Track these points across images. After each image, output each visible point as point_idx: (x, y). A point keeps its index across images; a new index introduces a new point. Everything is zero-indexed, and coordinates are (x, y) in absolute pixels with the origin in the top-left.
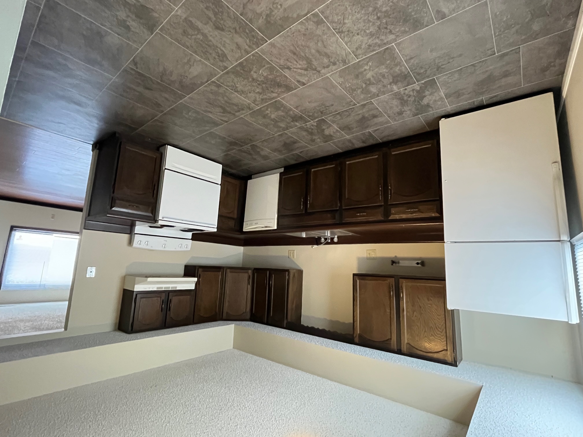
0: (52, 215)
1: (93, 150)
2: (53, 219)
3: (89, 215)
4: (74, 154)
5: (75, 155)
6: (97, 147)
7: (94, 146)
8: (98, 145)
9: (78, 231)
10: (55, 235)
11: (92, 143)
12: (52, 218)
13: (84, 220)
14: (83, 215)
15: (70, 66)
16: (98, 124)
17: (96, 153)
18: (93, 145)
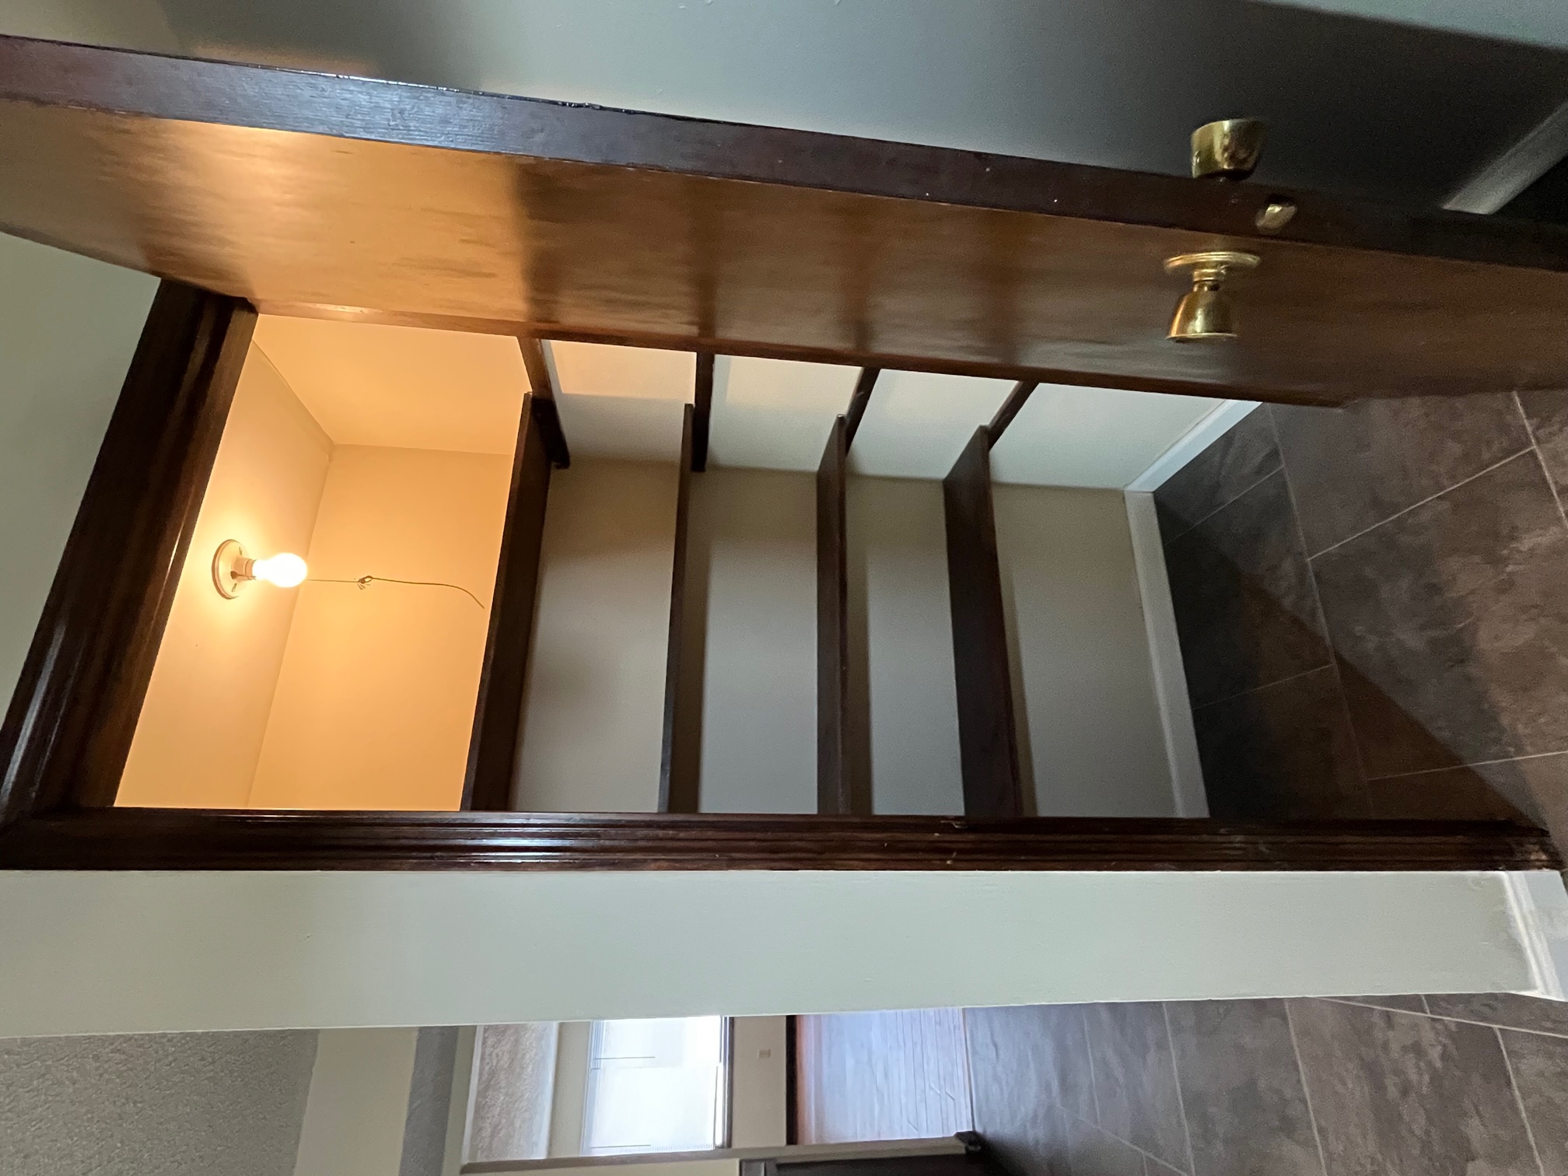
0: (769, 1050)
1: (960, 1136)
2: (758, 1054)
3: (780, 1166)
4: (933, 1086)
5: (931, 1088)
6: (972, 1148)
7: (973, 1138)
8: (979, 1148)
9: (736, 1145)
10: (721, 1066)
11: (979, 1129)
12: (762, 1053)
13: (761, 1156)
14: (779, 1148)
15: (1152, 1057)
16: (1037, 1143)
17: (954, 1147)
18: (973, 1133)
